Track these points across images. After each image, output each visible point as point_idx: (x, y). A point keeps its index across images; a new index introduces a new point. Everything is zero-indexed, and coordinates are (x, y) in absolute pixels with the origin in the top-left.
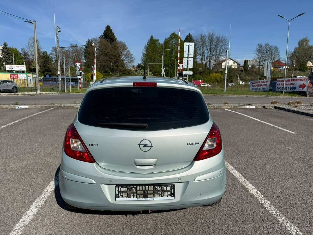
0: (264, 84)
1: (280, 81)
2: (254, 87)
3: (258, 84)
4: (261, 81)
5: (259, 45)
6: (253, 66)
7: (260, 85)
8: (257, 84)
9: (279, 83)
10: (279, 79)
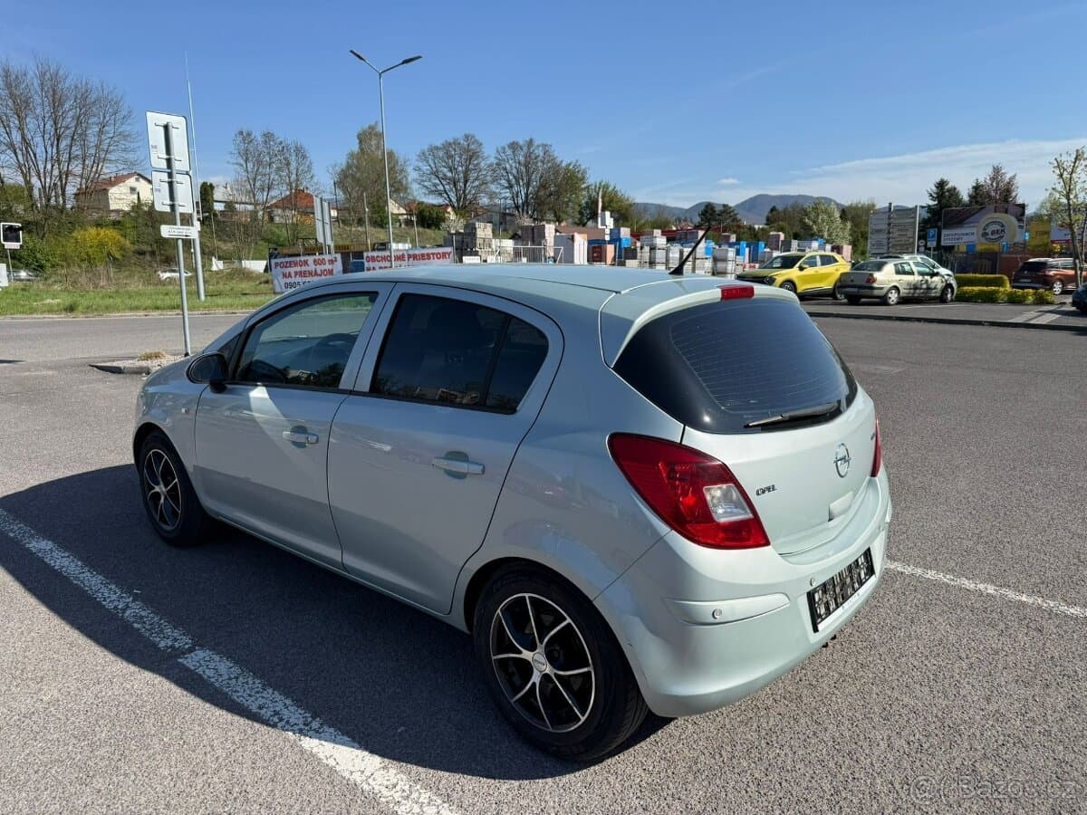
0: (323, 267)
1: (373, 259)
2: (288, 280)
3: (303, 268)
4: (310, 259)
5: (241, 133)
6: (230, 205)
7: (310, 274)
8: (298, 269)
9: (371, 265)
10: (370, 254)
